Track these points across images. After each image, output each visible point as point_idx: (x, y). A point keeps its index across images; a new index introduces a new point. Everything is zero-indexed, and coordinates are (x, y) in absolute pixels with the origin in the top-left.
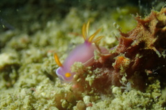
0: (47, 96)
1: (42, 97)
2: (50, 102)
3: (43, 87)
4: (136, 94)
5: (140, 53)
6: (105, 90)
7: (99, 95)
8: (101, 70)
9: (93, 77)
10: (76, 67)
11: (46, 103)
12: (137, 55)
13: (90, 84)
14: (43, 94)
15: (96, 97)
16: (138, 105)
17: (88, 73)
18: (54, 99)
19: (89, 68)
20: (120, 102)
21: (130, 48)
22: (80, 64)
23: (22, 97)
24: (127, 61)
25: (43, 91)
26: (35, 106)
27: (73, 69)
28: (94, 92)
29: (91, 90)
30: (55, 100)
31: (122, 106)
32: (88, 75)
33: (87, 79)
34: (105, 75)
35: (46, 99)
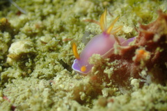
0: (66, 89)
1: (60, 89)
2: (69, 95)
3: (60, 79)
4: (156, 88)
5: (161, 47)
6: (124, 81)
7: (117, 87)
8: (120, 61)
9: (112, 69)
10: (94, 59)
11: (65, 95)
12: (158, 49)
13: (109, 77)
14: (61, 86)
15: (115, 89)
16: (159, 100)
17: (106, 65)
18: (72, 92)
19: (108, 59)
20: (141, 96)
21: (150, 41)
22: (98, 57)
23: (41, 90)
24: (147, 55)
25: (62, 83)
26: (55, 99)
27: (91, 61)
28: (113, 84)
29: (110, 82)
30: (74, 93)
31: (144, 102)
32: (107, 68)
33: (105, 71)
34: (123, 67)
35: (65, 91)
